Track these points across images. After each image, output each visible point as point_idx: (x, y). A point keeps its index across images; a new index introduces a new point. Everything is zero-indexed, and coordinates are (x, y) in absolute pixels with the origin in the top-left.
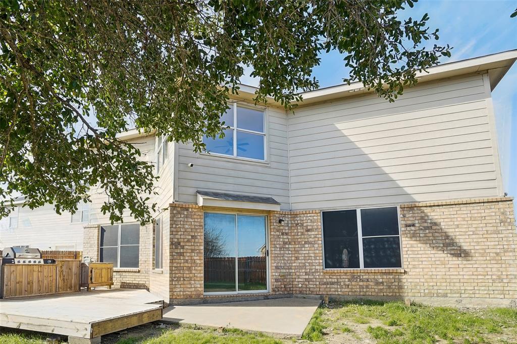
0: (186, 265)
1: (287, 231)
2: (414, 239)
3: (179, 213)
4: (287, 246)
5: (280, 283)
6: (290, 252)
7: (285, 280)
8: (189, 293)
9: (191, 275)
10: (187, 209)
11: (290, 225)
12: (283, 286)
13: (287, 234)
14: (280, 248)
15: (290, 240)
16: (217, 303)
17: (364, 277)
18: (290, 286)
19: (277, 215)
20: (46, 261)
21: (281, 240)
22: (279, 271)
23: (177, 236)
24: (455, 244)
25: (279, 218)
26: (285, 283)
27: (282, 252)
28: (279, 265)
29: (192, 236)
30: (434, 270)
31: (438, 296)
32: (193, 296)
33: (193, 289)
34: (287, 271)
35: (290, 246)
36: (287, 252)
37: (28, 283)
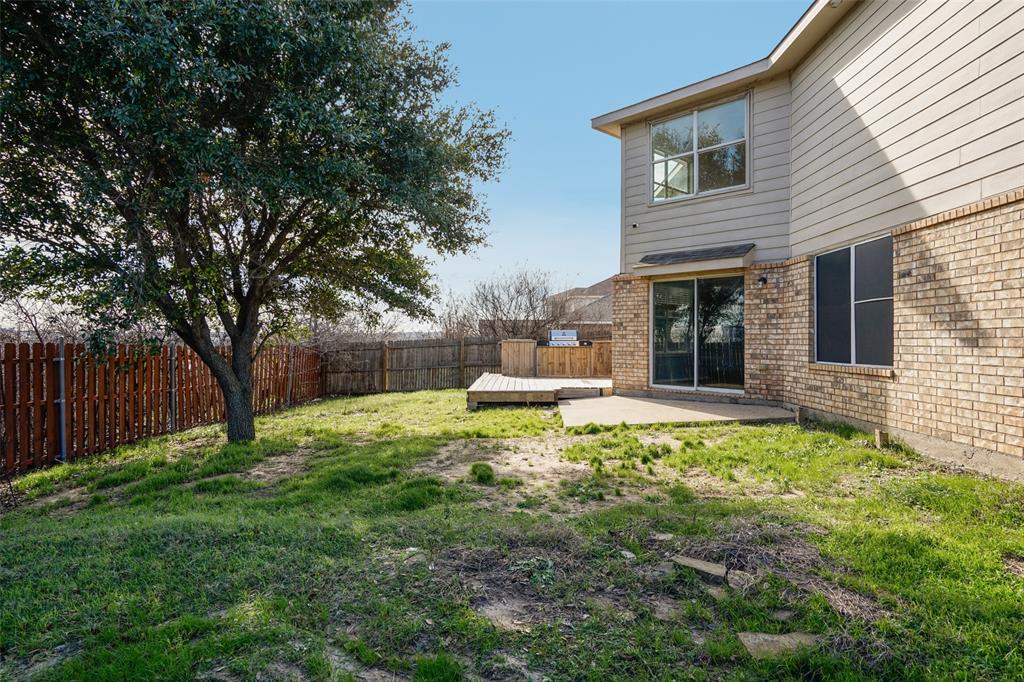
0: (629, 349)
1: (775, 296)
2: (909, 304)
3: (621, 288)
4: (774, 321)
5: (758, 382)
6: (779, 331)
7: (769, 377)
8: (631, 383)
9: (634, 362)
10: (629, 282)
11: (781, 285)
12: (764, 387)
13: (774, 301)
14: (761, 325)
15: (781, 311)
16: (662, 398)
17: (849, 381)
18: (778, 388)
19: (756, 272)
20: (581, 344)
21: (763, 311)
22: (757, 361)
23: (620, 316)
24: (969, 314)
25: (759, 275)
26: (769, 382)
27: (764, 331)
28: (758, 351)
29: (635, 314)
30: (933, 375)
31: (937, 437)
32: (636, 388)
33: (635, 379)
34: (774, 362)
35: (781, 321)
36: (774, 331)
37: (560, 365)
